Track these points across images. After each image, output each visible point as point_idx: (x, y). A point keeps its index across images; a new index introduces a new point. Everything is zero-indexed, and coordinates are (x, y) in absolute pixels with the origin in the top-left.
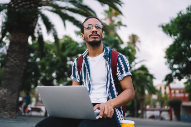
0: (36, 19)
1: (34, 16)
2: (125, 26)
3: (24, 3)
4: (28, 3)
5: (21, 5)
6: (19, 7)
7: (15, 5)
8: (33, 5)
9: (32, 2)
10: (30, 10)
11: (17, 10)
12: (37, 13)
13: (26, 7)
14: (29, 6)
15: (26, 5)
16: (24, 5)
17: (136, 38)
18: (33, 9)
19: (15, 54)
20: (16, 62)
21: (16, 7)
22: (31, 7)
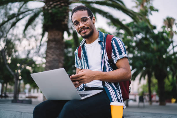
0: (67, 17)
1: (65, 14)
2: (157, 10)
3: (55, 4)
4: (58, 3)
5: (52, 6)
6: (52, 8)
7: (48, 7)
8: (63, 4)
9: (62, 1)
10: (61, 9)
11: (50, 11)
12: (67, 11)
13: (57, 7)
14: (59, 6)
15: (57, 5)
16: (55, 6)
17: (172, 20)
18: (64, 7)
19: (52, 50)
20: (53, 57)
21: (49, 8)
22: (61, 7)
